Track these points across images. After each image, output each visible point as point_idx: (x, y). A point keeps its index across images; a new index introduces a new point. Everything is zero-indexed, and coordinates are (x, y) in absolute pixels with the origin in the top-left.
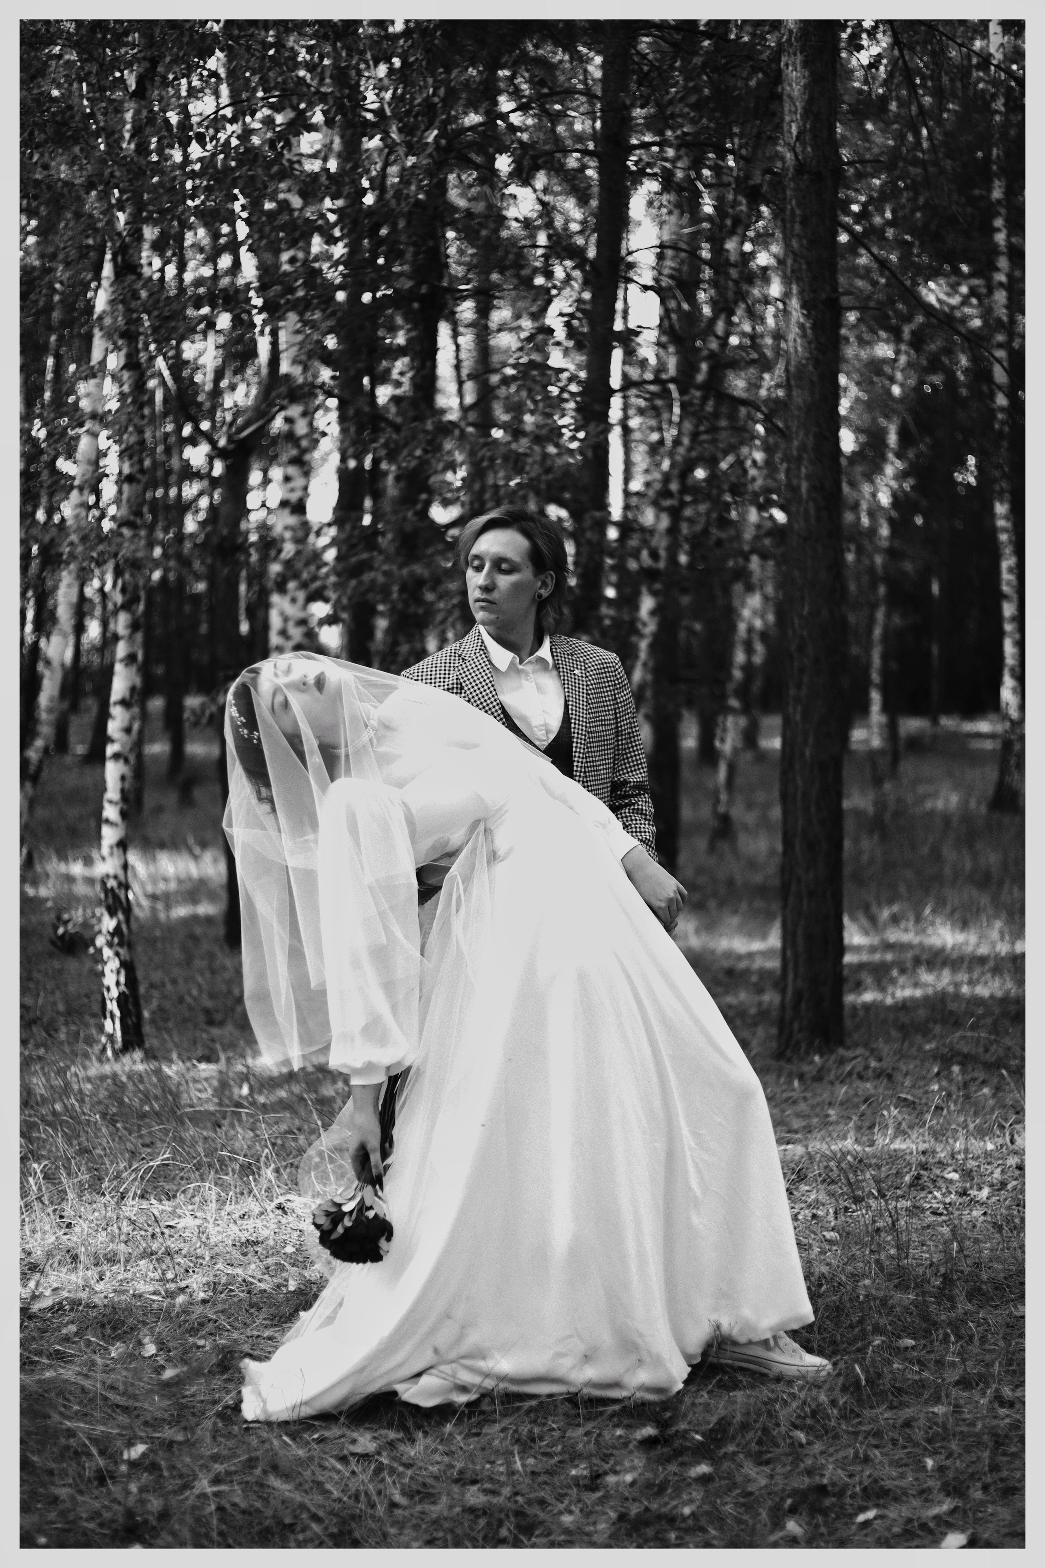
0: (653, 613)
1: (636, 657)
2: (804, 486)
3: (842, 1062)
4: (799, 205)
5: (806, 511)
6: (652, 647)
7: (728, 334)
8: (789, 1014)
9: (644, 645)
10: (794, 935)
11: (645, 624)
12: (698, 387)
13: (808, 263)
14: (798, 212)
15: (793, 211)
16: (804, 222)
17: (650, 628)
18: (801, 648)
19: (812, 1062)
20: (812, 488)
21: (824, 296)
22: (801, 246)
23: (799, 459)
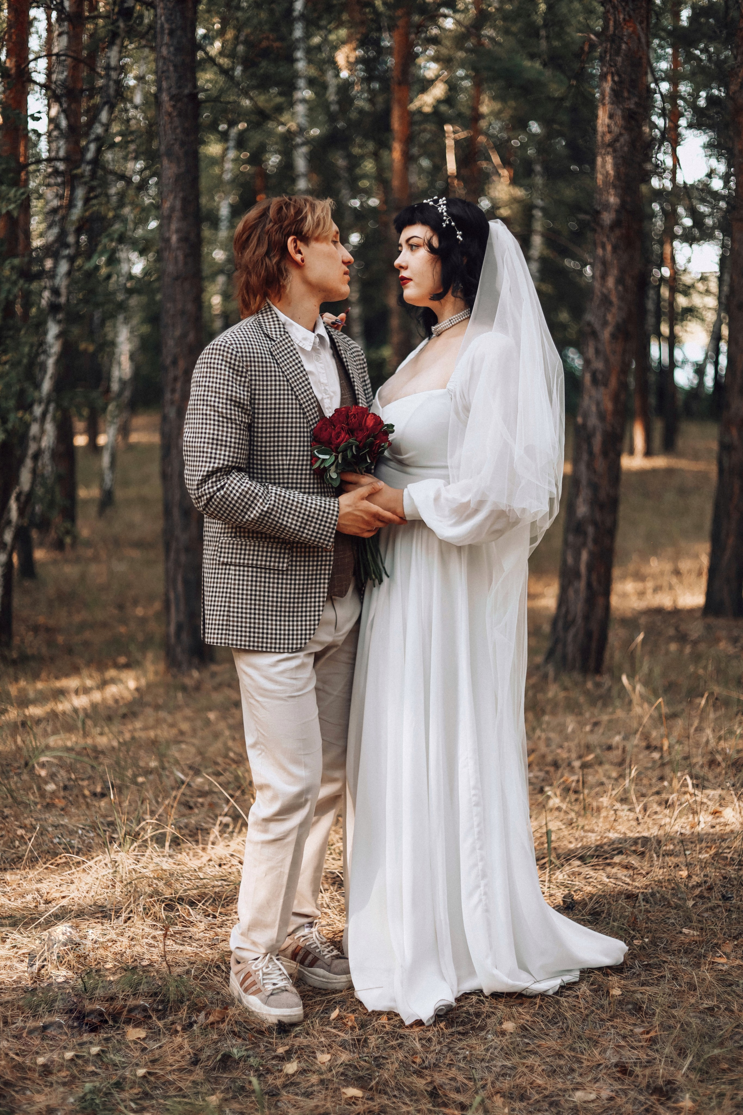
0: (58, 337)
1: (45, 372)
2: (174, 238)
3: (213, 675)
4: (167, 20)
5: (176, 257)
6: (57, 362)
7: (110, 121)
8: (173, 640)
9: (51, 362)
10: (174, 581)
11: (50, 347)
12: (89, 163)
13: (175, 66)
14: (166, 26)
15: (162, 26)
16: (171, 33)
17: (55, 348)
18: (175, 362)
19: (191, 677)
20: (180, 240)
21: (186, 91)
22: (169, 52)
23: (170, 218)
